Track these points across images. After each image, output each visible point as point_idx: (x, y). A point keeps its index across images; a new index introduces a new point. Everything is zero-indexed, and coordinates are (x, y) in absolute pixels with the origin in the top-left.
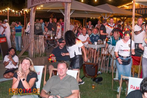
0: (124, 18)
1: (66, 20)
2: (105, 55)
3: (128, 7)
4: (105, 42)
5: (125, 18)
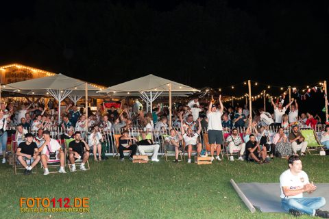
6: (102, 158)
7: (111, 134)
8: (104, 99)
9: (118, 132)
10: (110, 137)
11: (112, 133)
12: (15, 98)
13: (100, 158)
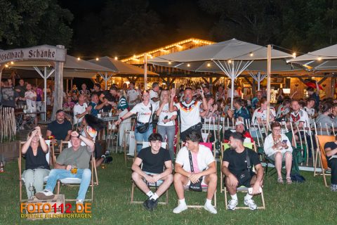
0: (133, 78)
1: (58, 85)
2: (112, 131)
3: (138, 61)
4: (110, 114)
5: (135, 78)
6: (293, 178)
7: (310, 133)
8: (300, 77)
9: (324, 130)
10: (308, 138)
11: (314, 131)
12: (194, 79)
13: (288, 177)
